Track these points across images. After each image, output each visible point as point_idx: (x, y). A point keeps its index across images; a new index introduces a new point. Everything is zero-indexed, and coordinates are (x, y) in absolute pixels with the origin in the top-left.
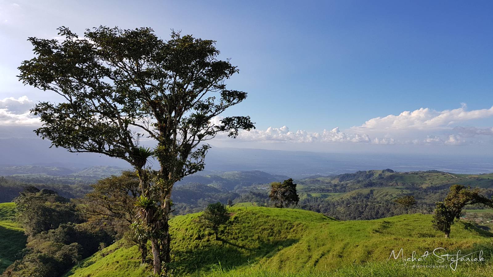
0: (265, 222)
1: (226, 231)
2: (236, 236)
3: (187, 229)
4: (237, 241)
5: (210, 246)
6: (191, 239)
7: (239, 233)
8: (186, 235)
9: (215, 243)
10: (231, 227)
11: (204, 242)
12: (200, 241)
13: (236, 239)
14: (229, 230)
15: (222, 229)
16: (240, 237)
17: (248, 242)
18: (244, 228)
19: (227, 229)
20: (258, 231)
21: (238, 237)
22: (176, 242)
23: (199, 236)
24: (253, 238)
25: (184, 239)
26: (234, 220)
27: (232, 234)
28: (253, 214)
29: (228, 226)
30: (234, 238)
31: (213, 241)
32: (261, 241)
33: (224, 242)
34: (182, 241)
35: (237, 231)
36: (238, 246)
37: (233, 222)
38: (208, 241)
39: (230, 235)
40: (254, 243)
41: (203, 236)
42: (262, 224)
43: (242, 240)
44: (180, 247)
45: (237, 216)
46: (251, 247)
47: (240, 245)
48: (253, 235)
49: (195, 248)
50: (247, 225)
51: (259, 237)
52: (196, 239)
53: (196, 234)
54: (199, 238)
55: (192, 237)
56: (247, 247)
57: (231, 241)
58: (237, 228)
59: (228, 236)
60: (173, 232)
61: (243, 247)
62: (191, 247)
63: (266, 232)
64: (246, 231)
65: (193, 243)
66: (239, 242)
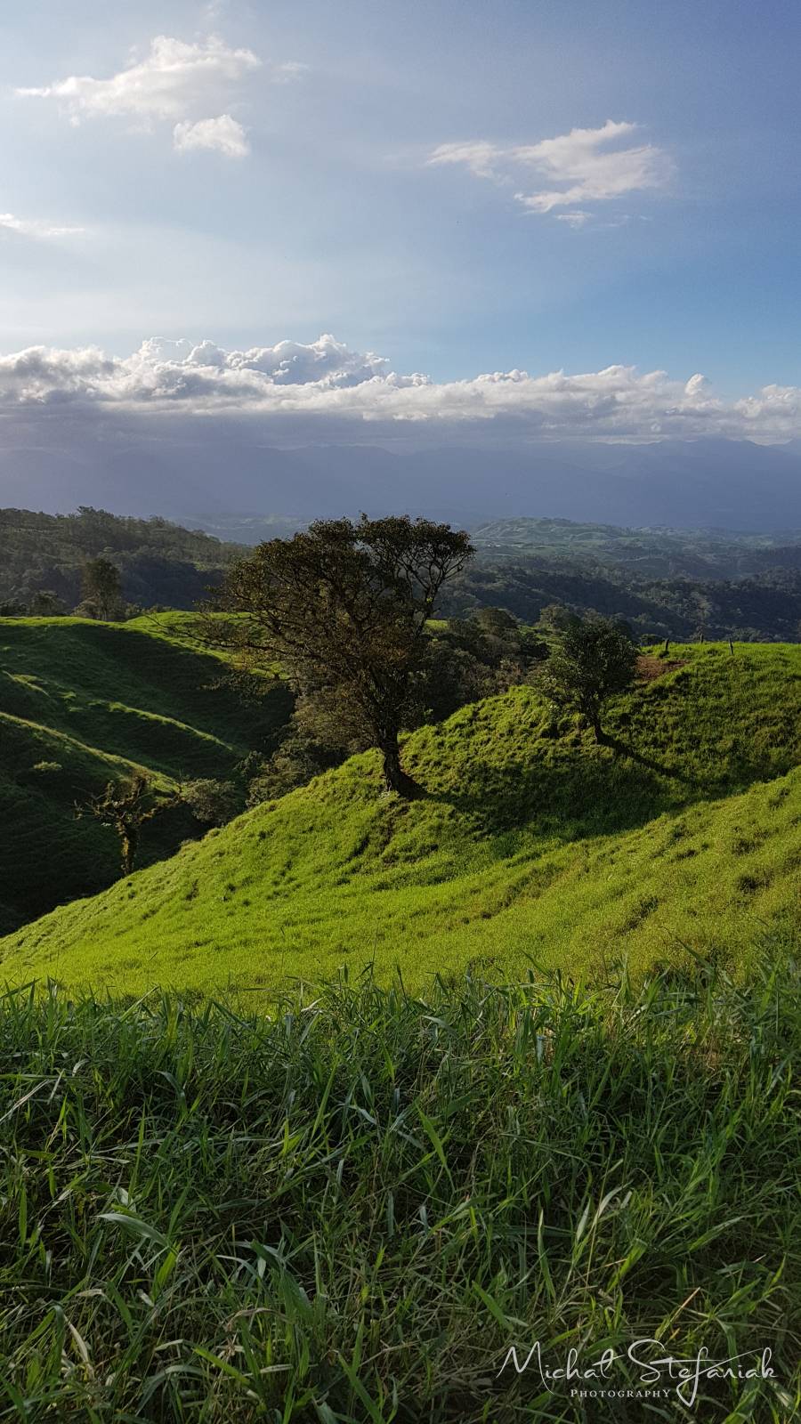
0: (776, 697)
1: (635, 717)
2: (663, 735)
3: (528, 703)
4: (664, 752)
5: (574, 761)
6: (531, 733)
7: (675, 726)
8: (520, 722)
9: (594, 752)
10: (658, 705)
11: (563, 745)
12: (552, 741)
13: (661, 746)
14: (647, 713)
15: (627, 711)
16: (674, 739)
17: (696, 757)
18: (699, 710)
19: (644, 710)
20: (743, 723)
21: (670, 739)
22: (489, 740)
23: (554, 726)
24: (719, 746)
25: (511, 732)
26: (672, 684)
27: (652, 729)
28: (747, 669)
30: (655, 741)
31: (590, 747)
32: (739, 759)
33: (622, 750)
34: (504, 739)
35: (671, 720)
36: (661, 769)
37: (671, 689)
38: (576, 743)
39: (644, 731)
40: (715, 763)
41: (566, 727)
42: (763, 700)
43: (680, 751)
44: (494, 756)
45: (690, 670)
46: (701, 773)
47: (667, 765)
48: (721, 738)
49: (532, 761)
50: (712, 702)
51: (736, 742)
52: (544, 735)
53: (546, 719)
54: (552, 733)
55: (534, 729)
56: (687, 772)
57: (643, 752)
58: (673, 710)
59: (640, 733)
60: (494, 709)
61: (674, 772)
62: (524, 757)
63: (766, 729)
64: (702, 721)
65: (531, 747)
66: (668, 754)
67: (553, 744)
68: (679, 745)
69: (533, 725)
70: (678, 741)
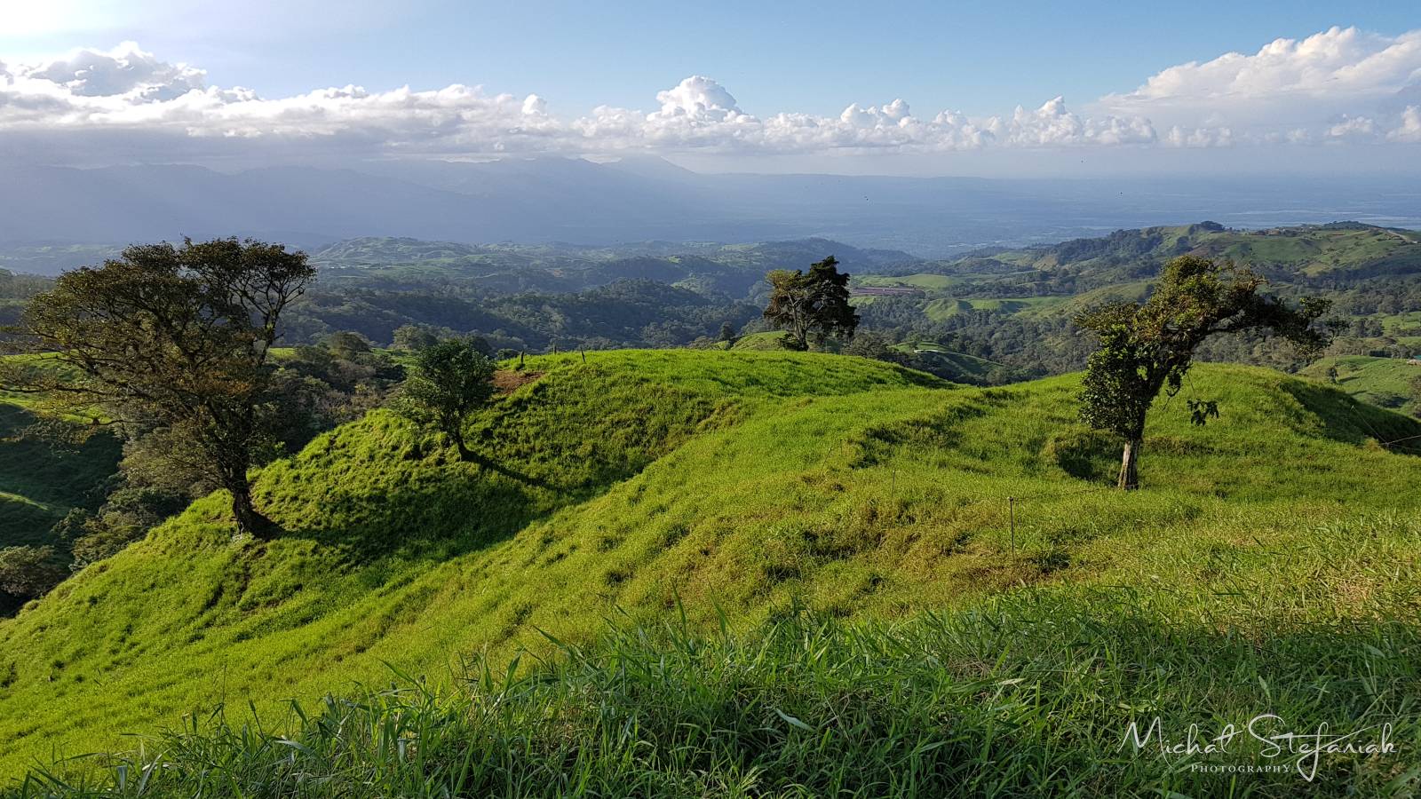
0: (628, 400)
1: (497, 431)
2: (526, 446)
3: (387, 426)
4: (528, 463)
5: (440, 480)
6: (393, 457)
7: (537, 435)
8: (380, 446)
9: (459, 469)
10: (518, 417)
11: (428, 465)
12: (416, 463)
13: (525, 457)
14: (509, 426)
15: (488, 426)
16: (537, 449)
17: (559, 464)
18: (558, 419)
19: (505, 423)
20: (600, 428)
21: (533, 449)
22: (349, 468)
23: (416, 447)
24: (580, 451)
25: (372, 458)
26: (531, 395)
27: (515, 441)
28: (599, 376)
29: (509, 415)
30: (518, 453)
31: (455, 465)
32: (599, 462)
33: (486, 464)
34: (365, 465)
35: (532, 431)
36: (527, 480)
37: (529, 400)
38: (440, 462)
39: (507, 444)
40: (577, 468)
41: (429, 447)
42: (616, 404)
43: (543, 460)
44: (356, 484)
45: (546, 381)
46: (565, 479)
47: (533, 475)
48: (581, 444)
49: (396, 485)
50: (569, 410)
51: (595, 446)
52: (406, 457)
53: (408, 441)
54: (416, 454)
55: (396, 452)
56: (551, 480)
57: (507, 464)
58: (533, 420)
59: (503, 446)
60: (351, 435)
61: (540, 481)
62: (387, 481)
63: (621, 432)
64: (562, 429)
65: (394, 472)
66: (532, 464)
67: (417, 466)
68: (542, 454)
69: (395, 448)
70: (540, 451)
